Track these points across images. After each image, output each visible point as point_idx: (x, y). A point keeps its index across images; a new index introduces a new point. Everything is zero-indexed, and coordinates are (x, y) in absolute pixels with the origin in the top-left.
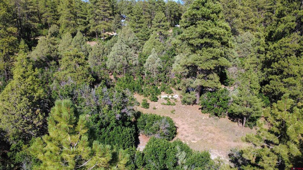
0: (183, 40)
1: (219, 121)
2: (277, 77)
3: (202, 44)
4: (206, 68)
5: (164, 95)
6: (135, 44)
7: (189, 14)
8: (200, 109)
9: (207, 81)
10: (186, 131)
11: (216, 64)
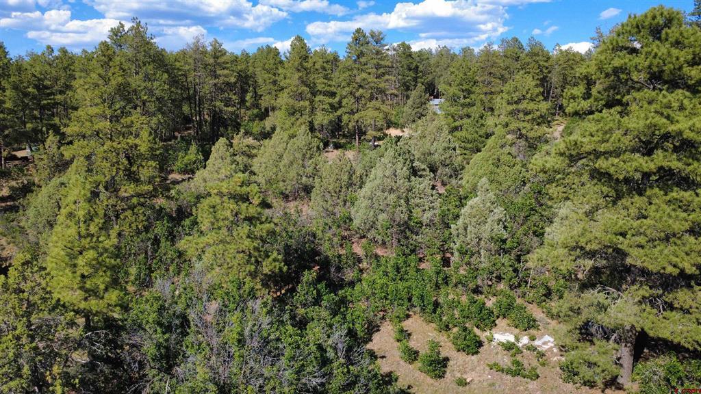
0: (573, 159)
3: (646, 175)
4: (664, 268)
6: (448, 162)
7: (601, 69)
9: (666, 314)
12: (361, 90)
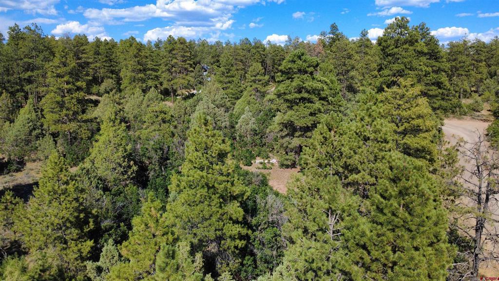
0: (279, 96)
4: (303, 125)
5: (260, 160)
8: (299, 172)
9: (305, 139)
12: (174, 69)
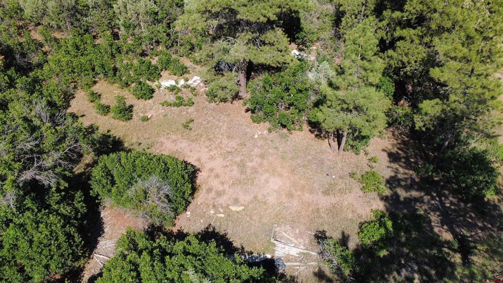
1: (290, 140)
2: (412, 31)
5: (169, 79)
8: (247, 110)
9: (261, 48)
10: (217, 176)
11: (279, 7)
